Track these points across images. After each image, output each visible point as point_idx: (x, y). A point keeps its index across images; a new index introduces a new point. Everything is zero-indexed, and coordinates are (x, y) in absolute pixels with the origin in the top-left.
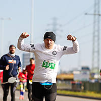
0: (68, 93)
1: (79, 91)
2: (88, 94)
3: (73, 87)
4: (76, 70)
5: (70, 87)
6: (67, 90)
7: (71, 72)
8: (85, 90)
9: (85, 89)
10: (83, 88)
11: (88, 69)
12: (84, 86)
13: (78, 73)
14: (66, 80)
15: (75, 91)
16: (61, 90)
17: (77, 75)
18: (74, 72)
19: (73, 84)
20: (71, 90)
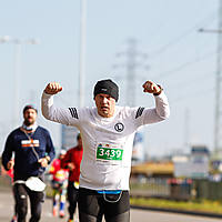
0: (162, 204)
1: (186, 201)
2: (206, 206)
3: (172, 191)
4: (180, 154)
5: (166, 191)
6: (158, 198)
7: (169, 159)
8: (198, 199)
9: (198, 196)
10: (194, 193)
11: (204, 151)
12: (197, 189)
13: (184, 159)
14: (156, 175)
15: (177, 200)
16: (147, 198)
17: (180, 164)
18: (175, 159)
19: (173, 185)
20: (167, 199)
